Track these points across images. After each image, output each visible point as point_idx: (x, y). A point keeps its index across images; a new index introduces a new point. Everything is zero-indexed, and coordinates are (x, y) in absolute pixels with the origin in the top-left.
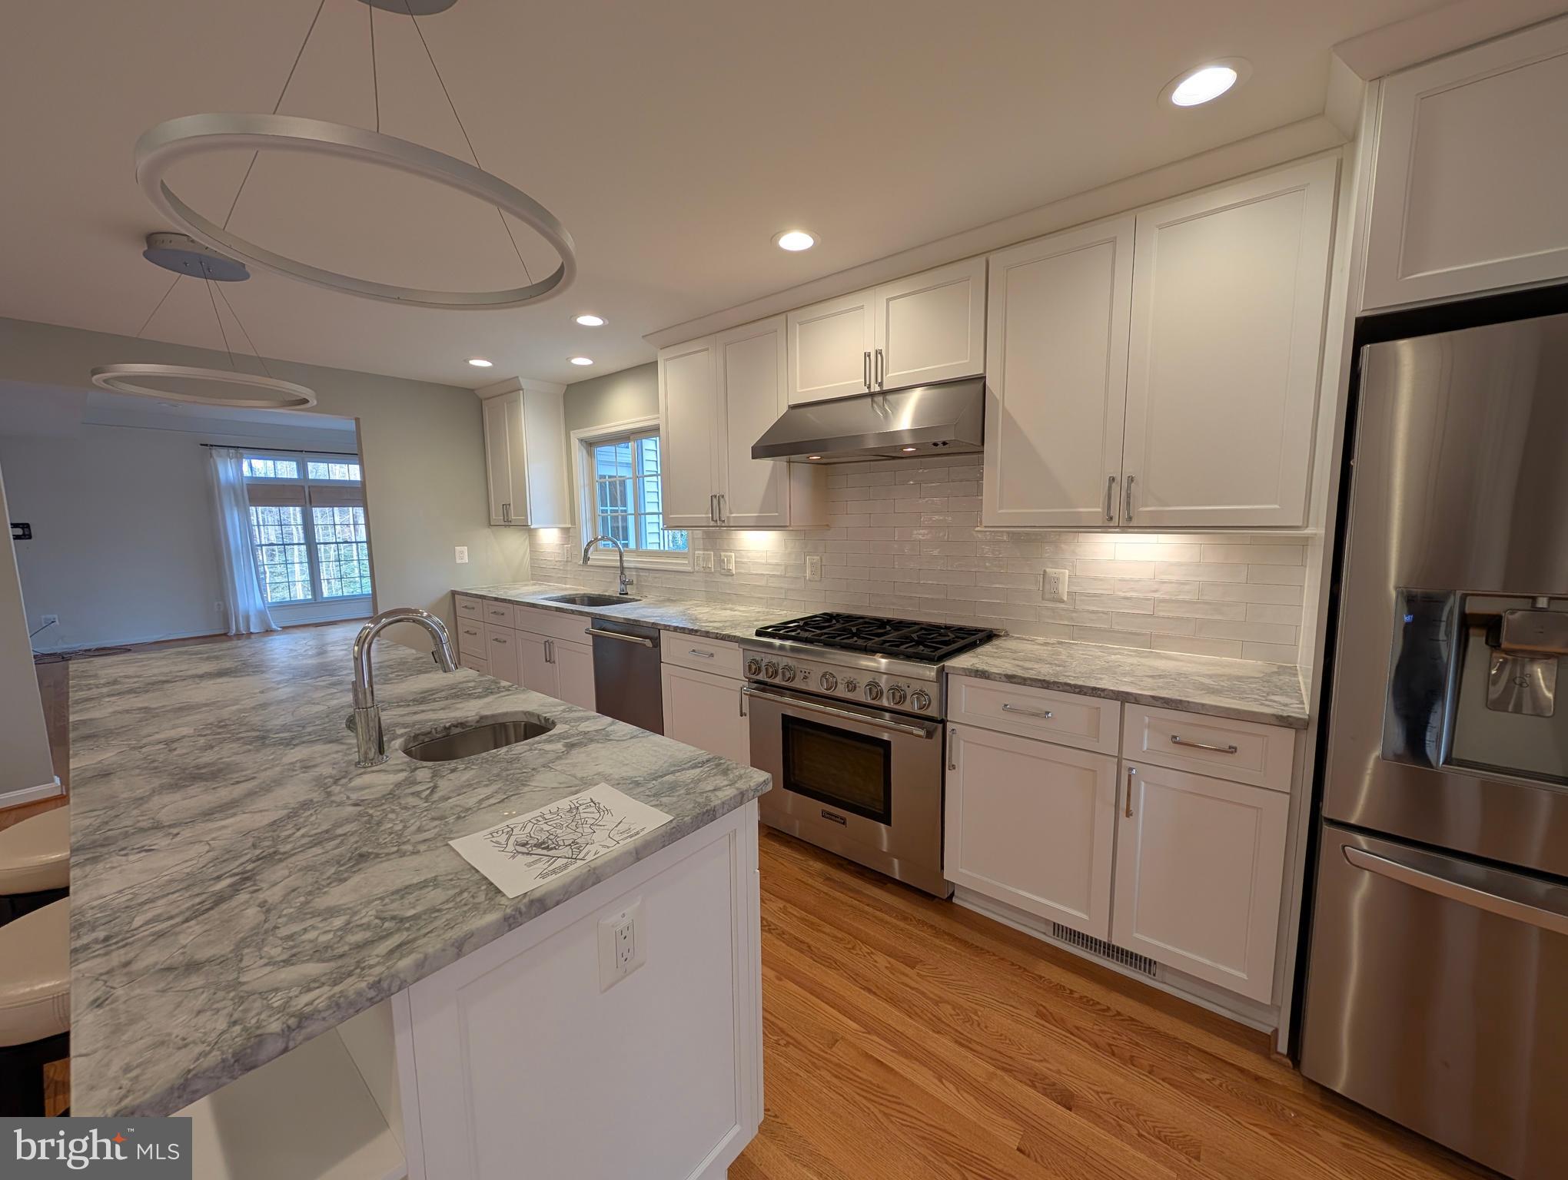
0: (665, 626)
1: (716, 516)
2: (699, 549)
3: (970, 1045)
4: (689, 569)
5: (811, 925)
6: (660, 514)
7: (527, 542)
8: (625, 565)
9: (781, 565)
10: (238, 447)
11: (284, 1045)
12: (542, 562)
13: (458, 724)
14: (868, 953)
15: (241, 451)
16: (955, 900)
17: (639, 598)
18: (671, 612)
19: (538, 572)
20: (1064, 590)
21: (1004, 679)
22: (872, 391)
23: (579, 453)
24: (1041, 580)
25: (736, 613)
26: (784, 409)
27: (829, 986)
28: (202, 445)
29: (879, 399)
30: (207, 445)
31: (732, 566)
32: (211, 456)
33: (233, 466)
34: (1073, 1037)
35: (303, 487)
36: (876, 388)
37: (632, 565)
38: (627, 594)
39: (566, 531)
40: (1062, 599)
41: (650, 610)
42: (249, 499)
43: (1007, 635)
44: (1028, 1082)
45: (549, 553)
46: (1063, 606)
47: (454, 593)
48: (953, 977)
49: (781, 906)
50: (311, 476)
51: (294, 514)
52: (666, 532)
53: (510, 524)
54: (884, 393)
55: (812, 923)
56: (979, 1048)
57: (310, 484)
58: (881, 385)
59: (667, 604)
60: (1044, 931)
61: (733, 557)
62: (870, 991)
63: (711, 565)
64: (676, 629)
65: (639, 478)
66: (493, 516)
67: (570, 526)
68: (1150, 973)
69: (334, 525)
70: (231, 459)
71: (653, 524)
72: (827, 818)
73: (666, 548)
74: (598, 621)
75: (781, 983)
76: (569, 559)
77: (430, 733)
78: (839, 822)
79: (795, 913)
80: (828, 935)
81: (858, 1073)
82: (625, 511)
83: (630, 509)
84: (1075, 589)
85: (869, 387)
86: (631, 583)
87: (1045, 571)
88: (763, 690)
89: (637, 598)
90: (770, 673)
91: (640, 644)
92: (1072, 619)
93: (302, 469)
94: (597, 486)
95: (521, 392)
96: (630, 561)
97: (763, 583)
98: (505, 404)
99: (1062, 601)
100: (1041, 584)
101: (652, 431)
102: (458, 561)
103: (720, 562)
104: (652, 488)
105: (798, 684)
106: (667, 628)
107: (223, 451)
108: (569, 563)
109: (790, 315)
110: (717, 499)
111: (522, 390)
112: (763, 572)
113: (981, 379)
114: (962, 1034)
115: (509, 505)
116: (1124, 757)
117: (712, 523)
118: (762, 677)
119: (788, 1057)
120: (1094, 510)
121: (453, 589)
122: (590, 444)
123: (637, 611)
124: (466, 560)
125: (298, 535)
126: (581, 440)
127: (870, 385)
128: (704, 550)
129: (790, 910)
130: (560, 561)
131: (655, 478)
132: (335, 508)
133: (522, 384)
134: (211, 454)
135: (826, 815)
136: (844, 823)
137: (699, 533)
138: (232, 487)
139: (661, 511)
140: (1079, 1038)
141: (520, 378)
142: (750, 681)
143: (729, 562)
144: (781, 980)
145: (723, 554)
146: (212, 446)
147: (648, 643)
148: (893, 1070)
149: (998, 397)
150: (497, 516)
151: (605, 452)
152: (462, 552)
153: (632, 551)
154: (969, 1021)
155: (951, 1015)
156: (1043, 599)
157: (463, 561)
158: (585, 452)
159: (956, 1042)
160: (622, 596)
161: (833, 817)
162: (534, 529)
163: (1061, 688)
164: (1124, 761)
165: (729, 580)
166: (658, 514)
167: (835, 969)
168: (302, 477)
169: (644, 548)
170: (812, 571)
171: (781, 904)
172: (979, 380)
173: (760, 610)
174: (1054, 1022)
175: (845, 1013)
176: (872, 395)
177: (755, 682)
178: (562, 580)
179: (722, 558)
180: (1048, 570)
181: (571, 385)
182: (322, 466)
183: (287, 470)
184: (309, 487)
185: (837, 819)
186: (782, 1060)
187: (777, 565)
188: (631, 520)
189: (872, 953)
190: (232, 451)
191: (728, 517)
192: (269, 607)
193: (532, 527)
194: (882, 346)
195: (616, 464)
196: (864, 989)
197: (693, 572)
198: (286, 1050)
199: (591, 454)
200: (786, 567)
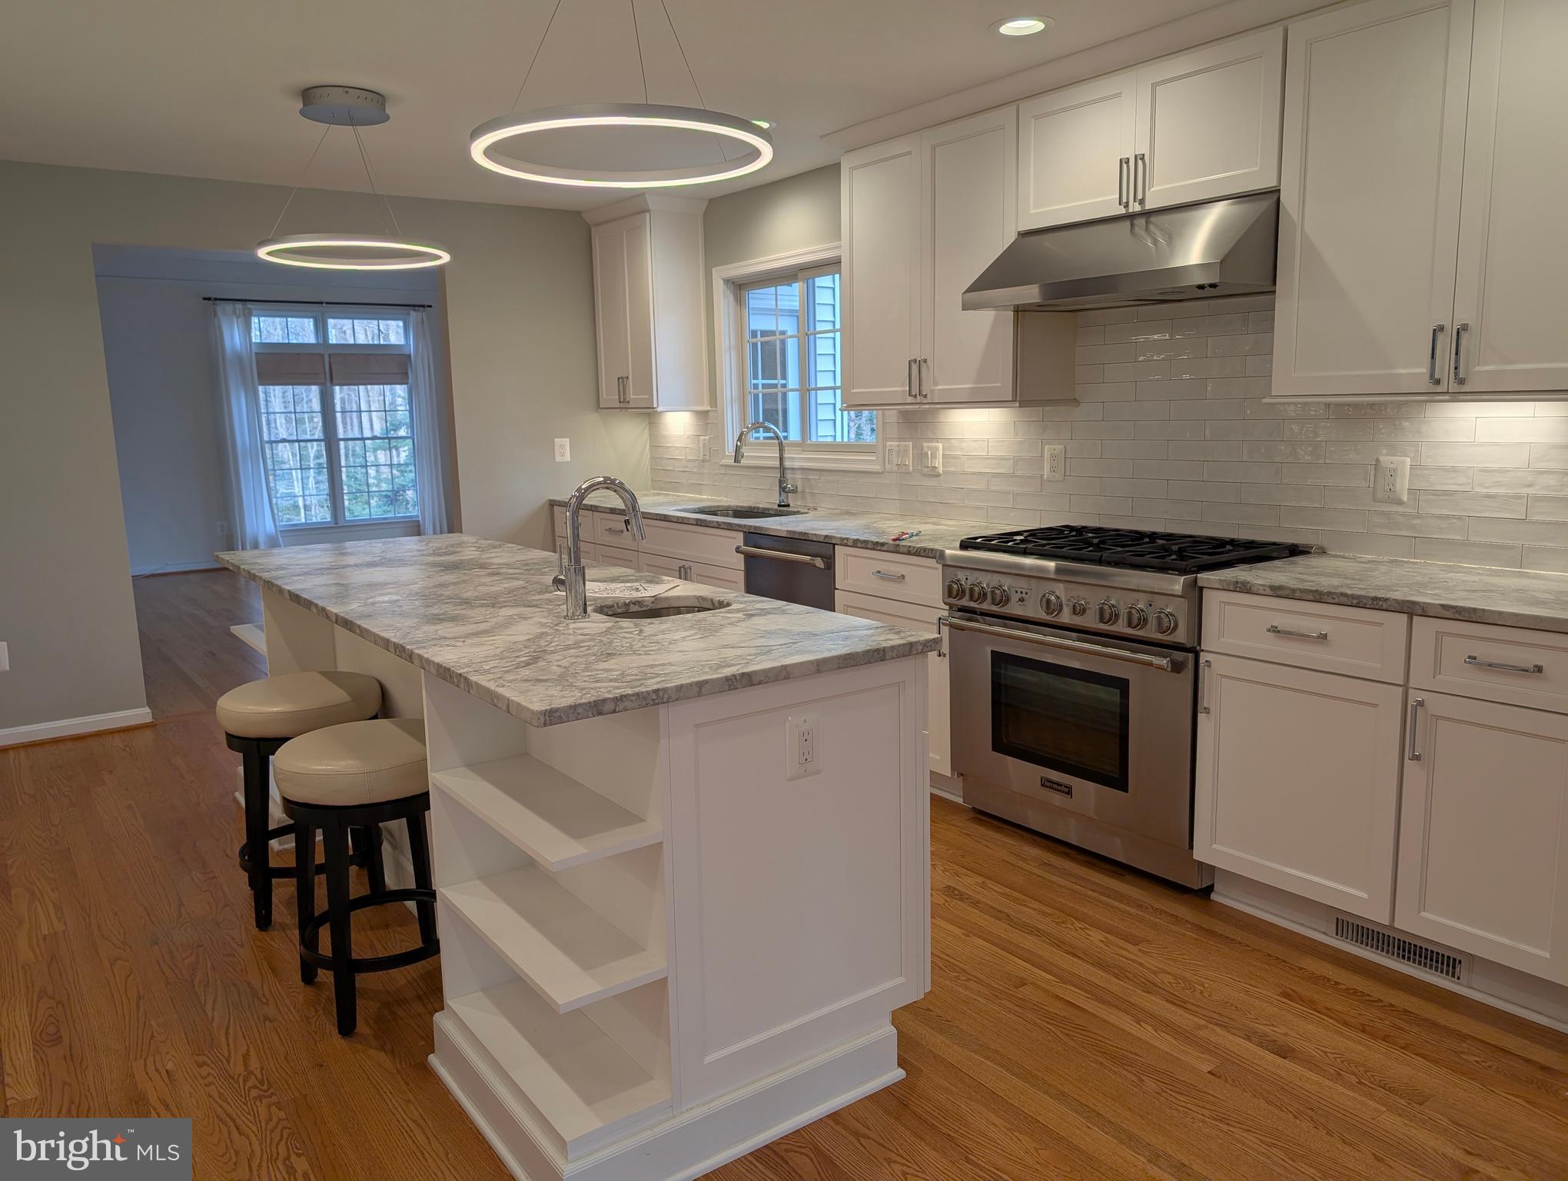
0: (842, 539)
1: (915, 391)
2: (892, 439)
3: (1185, 1005)
4: (877, 468)
5: (1015, 900)
6: (838, 388)
7: (647, 431)
8: (787, 464)
9: (1009, 459)
10: (246, 300)
11: (613, 708)
12: (668, 462)
13: (636, 601)
14: (1080, 928)
15: (250, 305)
16: (1214, 896)
17: (806, 511)
18: (850, 525)
19: (662, 476)
20: (1403, 486)
21: (1269, 592)
22: (1131, 210)
23: (722, 298)
24: (1373, 472)
25: (940, 527)
26: (1010, 238)
27: (1028, 948)
28: (204, 299)
29: (1141, 222)
30: (209, 299)
31: (939, 463)
32: (215, 315)
33: (241, 328)
34: (1319, 1015)
35: (322, 356)
36: (1135, 207)
37: (797, 464)
38: (788, 506)
39: (702, 415)
40: (1401, 500)
41: (821, 523)
42: (258, 374)
43: (1323, 552)
44: (1245, 1037)
45: (677, 448)
46: (1400, 509)
47: (553, 504)
48: (1185, 957)
49: (980, 881)
50: (333, 340)
51: (311, 395)
52: (845, 413)
53: (627, 405)
54: (1147, 214)
55: (1017, 899)
56: (1193, 1008)
57: (330, 352)
58: (1142, 202)
59: (846, 517)
60: (1325, 931)
61: (941, 448)
62: (1075, 955)
63: (909, 461)
64: (856, 544)
65: (807, 336)
66: (604, 395)
67: (709, 408)
68: (1453, 976)
69: (360, 411)
70: (238, 318)
71: (827, 403)
72: (1047, 787)
73: (846, 440)
74: (753, 536)
75: (968, 938)
76: (707, 457)
77: (613, 606)
78: (1063, 792)
79: (997, 889)
80: (1034, 909)
81: (1046, 1008)
82: (784, 386)
83: (793, 381)
84: (1419, 485)
85: (1127, 206)
86: (794, 491)
87: (1377, 460)
88: (970, 620)
89: (803, 511)
90: (977, 596)
91: (809, 564)
92: (1413, 527)
93: (321, 329)
94: (748, 348)
95: (648, 215)
96: (795, 459)
97: (981, 486)
98: (624, 232)
99: (1400, 503)
100: (1372, 478)
101: (831, 265)
102: (558, 459)
103: (921, 456)
104: (828, 352)
105: (1014, 609)
106: (844, 542)
107: (229, 306)
108: (707, 464)
109: (1023, 105)
110: (917, 366)
111: (648, 211)
112: (983, 470)
113: (1275, 192)
114: (1178, 997)
115: (628, 378)
116: (1411, 686)
117: (910, 400)
118: (965, 602)
119: (966, 988)
120: (1414, 370)
121: (551, 498)
122: (740, 287)
123: (804, 524)
124: (568, 458)
125: (314, 427)
126: (727, 281)
127: (1127, 203)
128: (900, 439)
129: (990, 886)
130: (694, 461)
131: (831, 335)
132: (360, 387)
133: (650, 206)
134: (215, 311)
135: (1047, 784)
136: (1068, 793)
137: (892, 415)
138: (239, 358)
139: (838, 383)
140: (1326, 1016)
141: (646, 196)
142: (951, 606)
143: (934, 456)
144: (968, 936)
145: (925, 444)
146: (216, 299)
147: (819, 563)
148: (1085, 1010)
149: (1295, 219)
150: (609, 395)
151: (761, 298)
152: (562, 446)
153: (794, 444)
154: (1191, 988)
155: (1170, 983)
156: (1375, 500)
157: (565, 460)
158: (731, 298)
159: (1167, 1001)
160: (781, 508)
161: (1055, 786)
162: (660, 412)
163: (1336, 600)
164: (1410, 690)
165: (933, 482)
166: (834, 388)
167: (1037, 935)
168: (321, 341)
169: (814, 439)
170: (1052, 467)
171: (980, 880)
172: (1273, 194)
173: (975, 524)
174: (1300, 1002)
175: (1039, 967)
176: (1131, 217)
177: (960, 610)
178: (697, 488)
179: (925, 450)
180: (1381, 458)
181: (713, 199)
182: (346, 324)
183: (301, 330)
184: (330, 355)
185: (1059, 788)
186: (960, 989)
187: (1002, 458)
188: (793, 400)
189: (1086, 928)
190: (239, 306)
191: (932, 390)
192: (280, 531)
193: (659, 410)
194: (1144, 149)
195: (776, 312)
196: (1068, 954)
197: (882, 473)
198: (614, 711)
199: (740, 301)
200: (1016, 461)
